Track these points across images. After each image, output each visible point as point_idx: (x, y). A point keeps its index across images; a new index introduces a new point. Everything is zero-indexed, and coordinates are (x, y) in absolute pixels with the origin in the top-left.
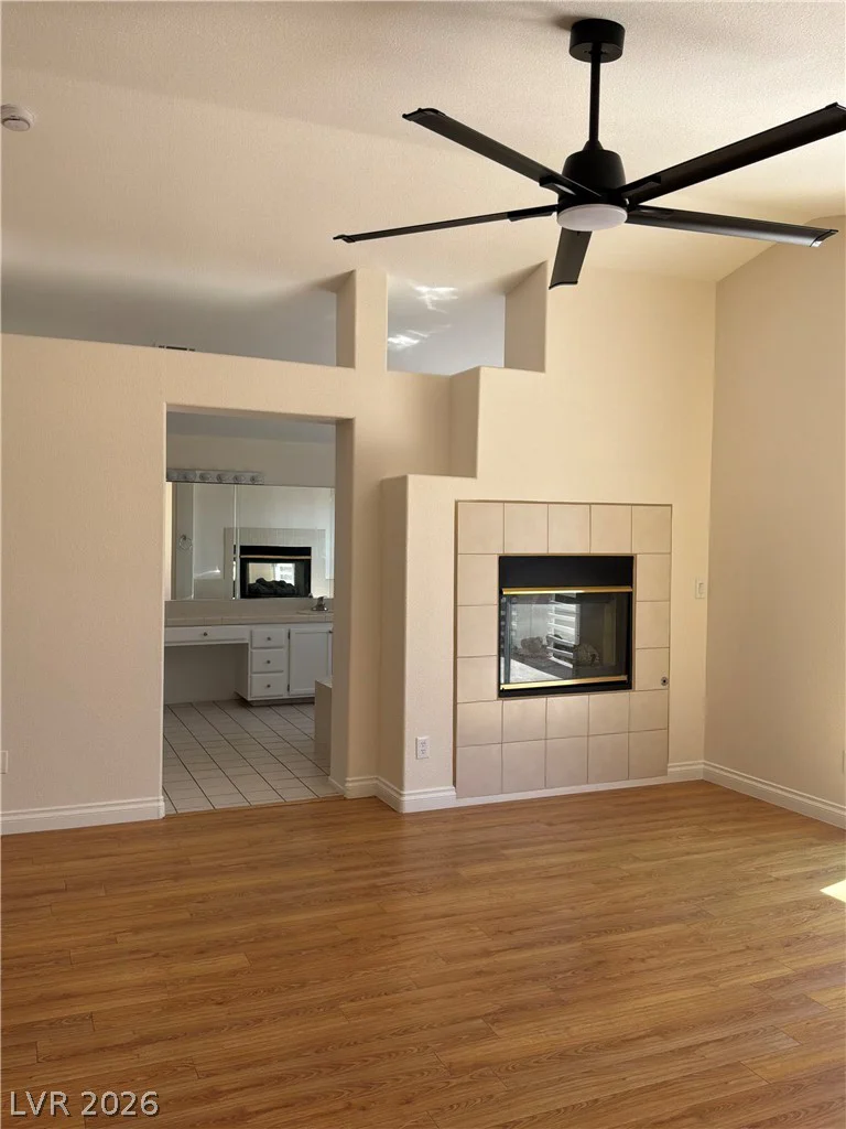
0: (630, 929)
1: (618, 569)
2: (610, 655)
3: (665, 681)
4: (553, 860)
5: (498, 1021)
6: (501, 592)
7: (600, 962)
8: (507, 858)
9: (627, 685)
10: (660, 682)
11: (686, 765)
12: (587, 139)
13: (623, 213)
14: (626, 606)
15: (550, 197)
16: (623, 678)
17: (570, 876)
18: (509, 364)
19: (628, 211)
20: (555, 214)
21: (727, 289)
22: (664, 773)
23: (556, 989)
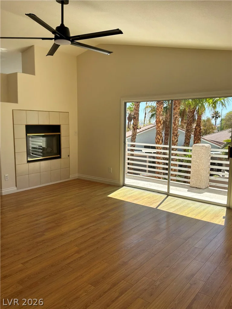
0: (70, 210)
1: (56, 128)
2: (55, 150)
3: (69, 156)
4: (47, 199)
5: (45, 232)
6: (26, 135)
7: (64, 217)
8: (35, 201)
9: (60, 157)
10: (67, 156)
11: (74, 175)
12: (61, 23)
13: (70, 42)
14: (59, 138)
15: (53, 36)
16: (59, 156)
17: (52, 202)
18: (23, 72)
19: (71, 42)
20: (54, 40)
21: (79, 58)
22: (69, 178)
23: (56, 224)
